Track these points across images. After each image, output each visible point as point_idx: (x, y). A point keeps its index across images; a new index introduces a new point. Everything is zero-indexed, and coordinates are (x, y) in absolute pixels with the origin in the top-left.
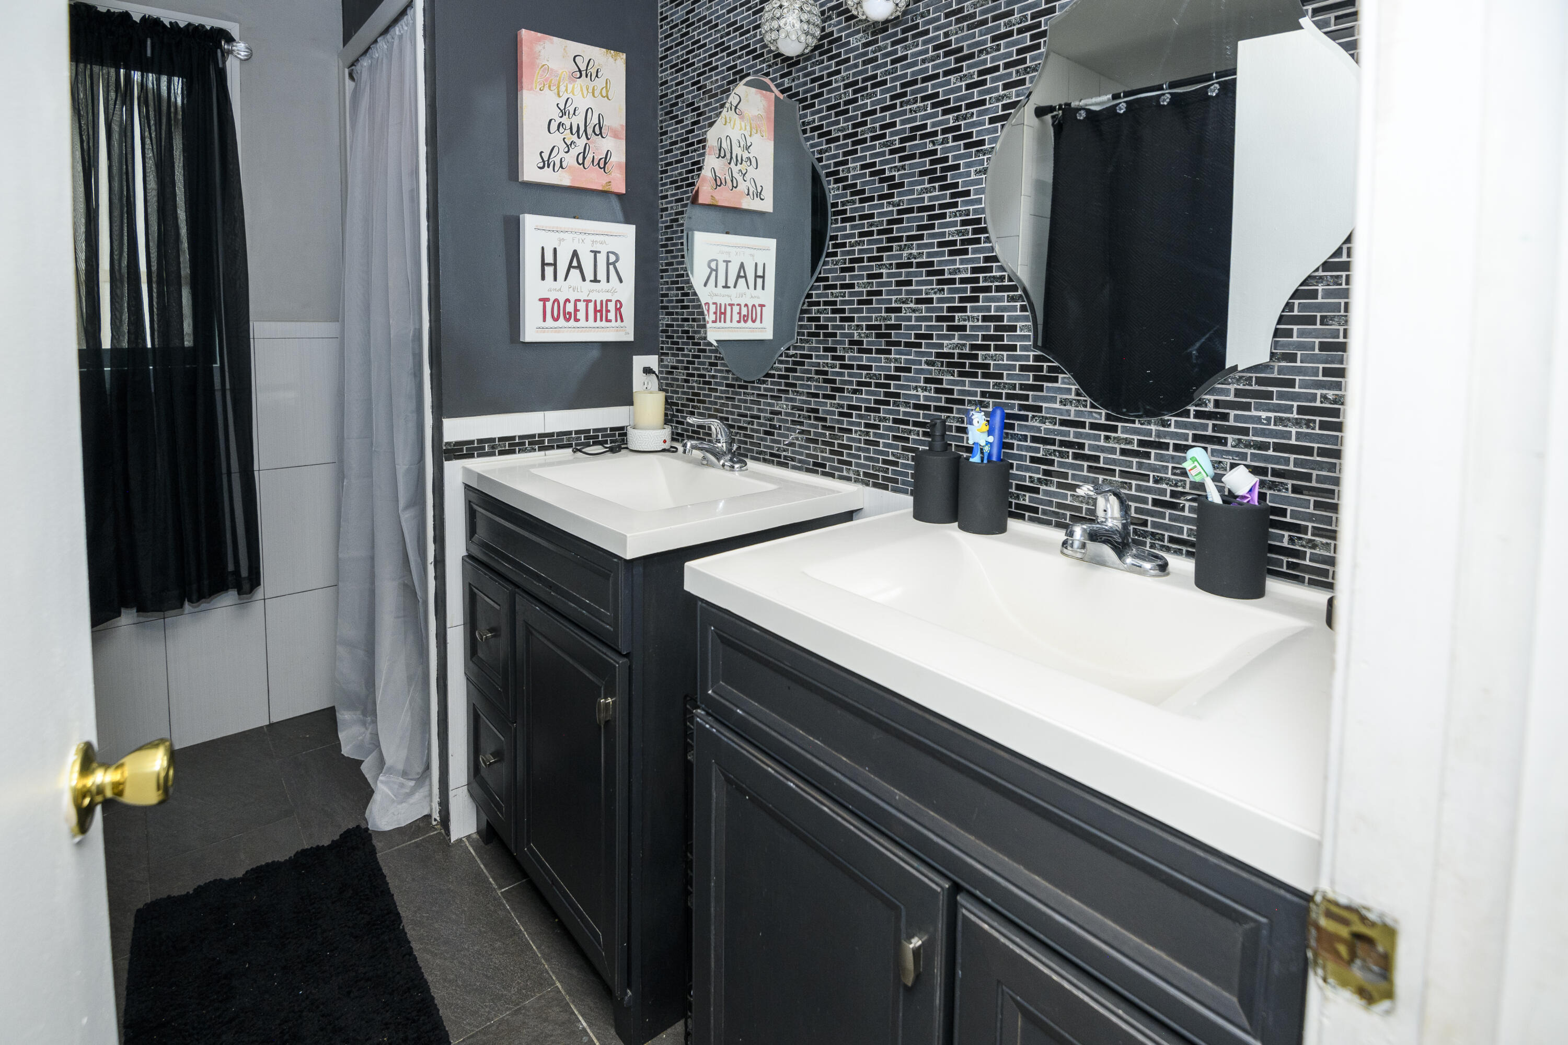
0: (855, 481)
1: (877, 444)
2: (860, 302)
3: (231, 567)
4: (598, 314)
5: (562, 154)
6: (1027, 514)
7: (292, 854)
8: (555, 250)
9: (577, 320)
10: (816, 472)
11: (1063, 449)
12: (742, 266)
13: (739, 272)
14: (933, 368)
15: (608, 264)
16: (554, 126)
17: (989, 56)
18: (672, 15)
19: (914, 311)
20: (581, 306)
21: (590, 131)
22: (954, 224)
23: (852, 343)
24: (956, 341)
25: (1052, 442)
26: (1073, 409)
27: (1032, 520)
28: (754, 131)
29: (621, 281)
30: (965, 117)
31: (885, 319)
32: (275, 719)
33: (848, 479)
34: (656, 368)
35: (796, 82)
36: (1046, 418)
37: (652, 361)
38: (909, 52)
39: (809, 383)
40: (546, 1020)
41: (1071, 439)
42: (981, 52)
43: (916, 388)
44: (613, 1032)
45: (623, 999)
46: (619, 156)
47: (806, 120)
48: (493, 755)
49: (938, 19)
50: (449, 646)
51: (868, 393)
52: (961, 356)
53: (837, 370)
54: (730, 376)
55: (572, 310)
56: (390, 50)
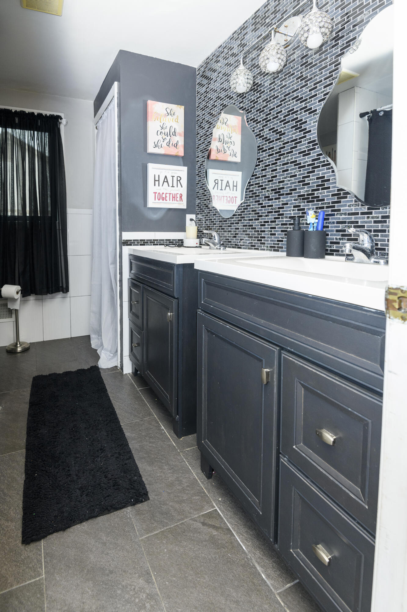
0: (267, 250)
1: (275, 234)
2: (269, 181)
3: (61, 285)
4: (174, 198)
5: (162, 143)
6: (335, 253)
7: (76, 370)
8: (159, 175)
9: (166, 200)
10: (252, 249)
11: (350, 225)
12: (228, 182)
13: (227, 184)
14: (297, 201)
15: (177, 181)
16: (159, 133)
17: (318, 77)
18: (201, 91)
19: (289, 181)
20: (168, 195)
21: (171, 134)
22: (305, 144)
23: (265, 197)
24: (306, 189)
25: (345, 222)
26: (353, 208)
27: (336, 255)
28: (233, 131)
29: (182, 187)
30: (309, 102)
31: (278, 186)
32: (72, 336)
33: (264, 250)
34: (194, 219)
35: (245, 104)
36: (343, 213)
37: (193, 216)
38: (287, 83)
39: (249, 215)
40: (151, 424)
41: (353, 220)
42: (315, 76)
43: (290, 211)
44: (173, 432)
45: (175, 418)
46: (181, 143)
47: (249, 117)
48: (137, 344)
49: (298, 68)
50: (123, 308)
51: (271, 215)
52: (308, 195)
53: (260, 209)
54: (221, 218)
55: (165, 197)
56: (108, 115)
